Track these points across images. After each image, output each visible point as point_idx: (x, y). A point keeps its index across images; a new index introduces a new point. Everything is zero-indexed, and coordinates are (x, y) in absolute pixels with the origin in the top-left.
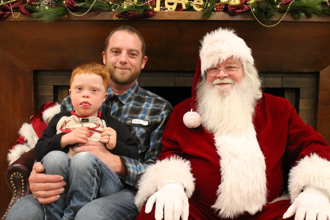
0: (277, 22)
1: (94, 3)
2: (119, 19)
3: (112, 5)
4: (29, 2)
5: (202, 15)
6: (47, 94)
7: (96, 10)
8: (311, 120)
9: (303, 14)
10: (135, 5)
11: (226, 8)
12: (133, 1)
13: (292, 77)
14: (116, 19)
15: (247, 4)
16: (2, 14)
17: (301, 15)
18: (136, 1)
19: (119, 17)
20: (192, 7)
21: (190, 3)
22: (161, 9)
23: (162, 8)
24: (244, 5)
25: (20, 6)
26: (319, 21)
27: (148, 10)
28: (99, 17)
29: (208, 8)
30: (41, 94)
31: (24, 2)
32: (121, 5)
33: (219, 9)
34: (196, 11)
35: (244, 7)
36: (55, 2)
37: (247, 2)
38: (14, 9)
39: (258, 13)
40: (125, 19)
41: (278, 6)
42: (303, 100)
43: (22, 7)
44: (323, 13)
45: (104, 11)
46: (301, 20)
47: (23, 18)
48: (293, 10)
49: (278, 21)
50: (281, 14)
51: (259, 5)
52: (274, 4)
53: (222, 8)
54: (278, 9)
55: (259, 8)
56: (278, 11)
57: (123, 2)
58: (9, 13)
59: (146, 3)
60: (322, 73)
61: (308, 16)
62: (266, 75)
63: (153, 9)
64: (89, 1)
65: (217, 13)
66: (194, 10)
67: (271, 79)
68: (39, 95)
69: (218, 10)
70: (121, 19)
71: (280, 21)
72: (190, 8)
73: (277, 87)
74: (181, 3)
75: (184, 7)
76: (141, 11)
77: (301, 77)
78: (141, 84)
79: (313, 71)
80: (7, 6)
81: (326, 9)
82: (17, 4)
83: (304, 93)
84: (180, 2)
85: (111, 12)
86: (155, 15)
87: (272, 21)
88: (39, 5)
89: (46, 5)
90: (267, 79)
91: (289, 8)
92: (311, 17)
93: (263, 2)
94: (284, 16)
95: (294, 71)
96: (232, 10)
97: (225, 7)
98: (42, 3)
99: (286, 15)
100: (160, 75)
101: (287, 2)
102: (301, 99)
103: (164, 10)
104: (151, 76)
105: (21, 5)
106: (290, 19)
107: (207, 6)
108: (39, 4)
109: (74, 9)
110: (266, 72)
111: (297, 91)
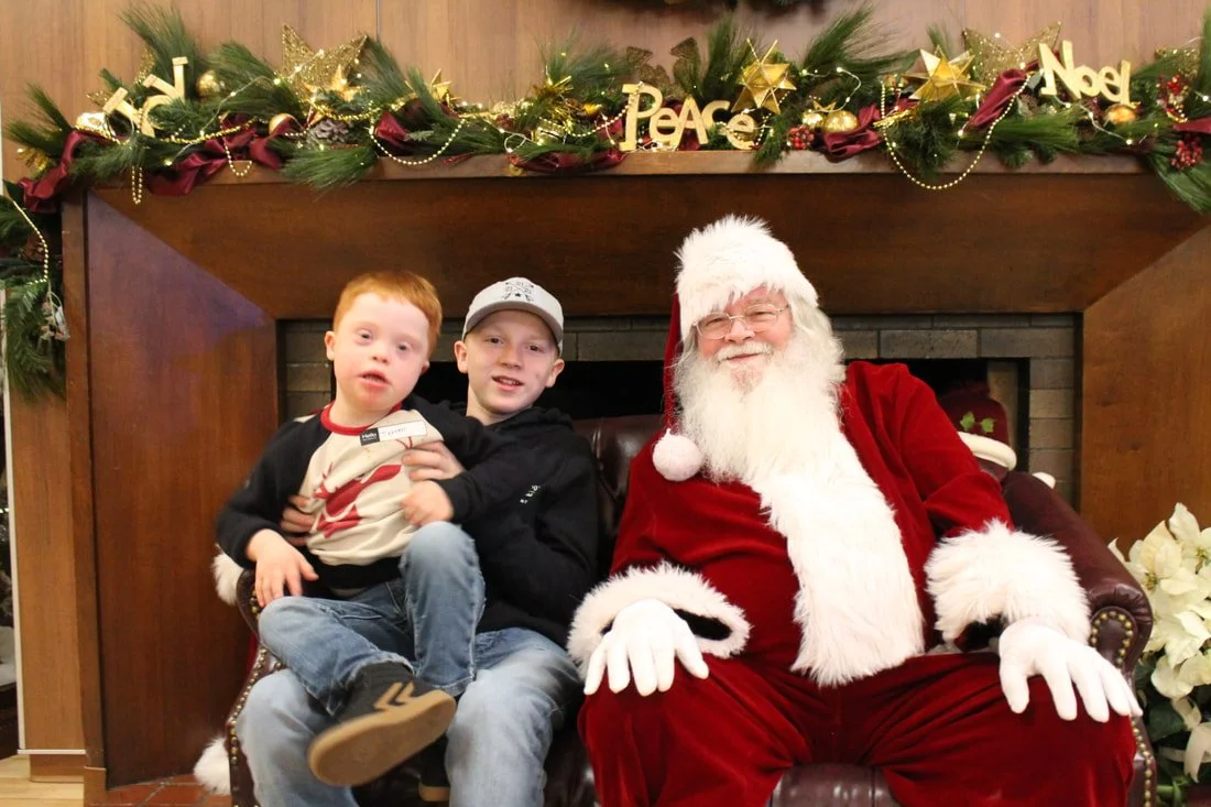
0: (956, 175)
1: (457, 131)
2: (525, 175)
3: (506, 135)
4: (276, 133)
5: (754, 160)
6: (311, 389)
7: (462, 151)
8: (1064, 449)
9: (1029, 154)
10: (568, 135)
11: (819, 141)
12: (561, 124)
13: (1006, 328)
14: (519, 173)
15: (876, 130)
16: (203, 166)
17: (1023, 155)
18: (570, 124)
19: (525, 167)
20: (725, 139)
21: (718, 127)
22: (638, 144)
23: (640, 141)
24: (868, 132)
25: (252, 143)
26: (1074, 171)
27: (605, 149)
28: (468, 170)
29: (771, 139)
30: (293, 387)
31: (262, 130)
32: (529, 136)
33: (800, 142)
34: (735, 149)
35: (868, 136)
36: (347, 131)
37: (875, 124)
38: (234, 151)
39: (905, 153)
40: (539, 174)
41: (960, 133)
42: (1041, 392)
43: (258, 146)
44: (1082, 151)
45: (482, 154)
46: (1024, 169)
47: (259, 176)
48: (1000, 141)
49: (961, 175)
50: (967, 154)
51: (909, 132)
52: (950, 128)
53: (806, 141)
54: (963, 141)
55: (905, 138)
56: (960, 148)
57: (534, 128)
58: (219, 162)
59: (598, 128)
60: (1090, 314)
61: (1044, 158)
62: (932, 321)
63: (618, 145)
64: (443, 127)
65: (794, 155)
66: (731, 148)
67: (949, 335)
68: (289, 389)
69: (797, 145)
70: (530, 173)
71: (968, 174)
72: (720, 140)
73: (965, 356)
74: (692, 127)
75: (703, 139)
76: (588, 152)
77: (1031, 327)
78: (580, 354)
79: (1063, 308)
80: (217, 143)
81: (1091, 138)
82: (242, 137)
83: (1041, 372)
84: (690, 125)
85: (502, 157)
86: (627, 162)
87: (947, 174)
88: (303, 139)
89: (324, 139)
90: (937, 334)
91: (988, 137)
92: (1052, 161)
93: (916, 125)
94: (979, 161)
95: (1010, 310)
96: (835, 146)
97: (815, 137)
98: (312, 132)
99: (981, 156)
100: (635, 327)
101: (984, 121)
102: (1036, 389)
103: (648, 147)
104: (610, 331)
105: (252, 138)
106: (993, 166)
107: (764, 136)
108: (306, 135)
109: (402, 146)
110: (932, 316)
111: (1022, 367)
